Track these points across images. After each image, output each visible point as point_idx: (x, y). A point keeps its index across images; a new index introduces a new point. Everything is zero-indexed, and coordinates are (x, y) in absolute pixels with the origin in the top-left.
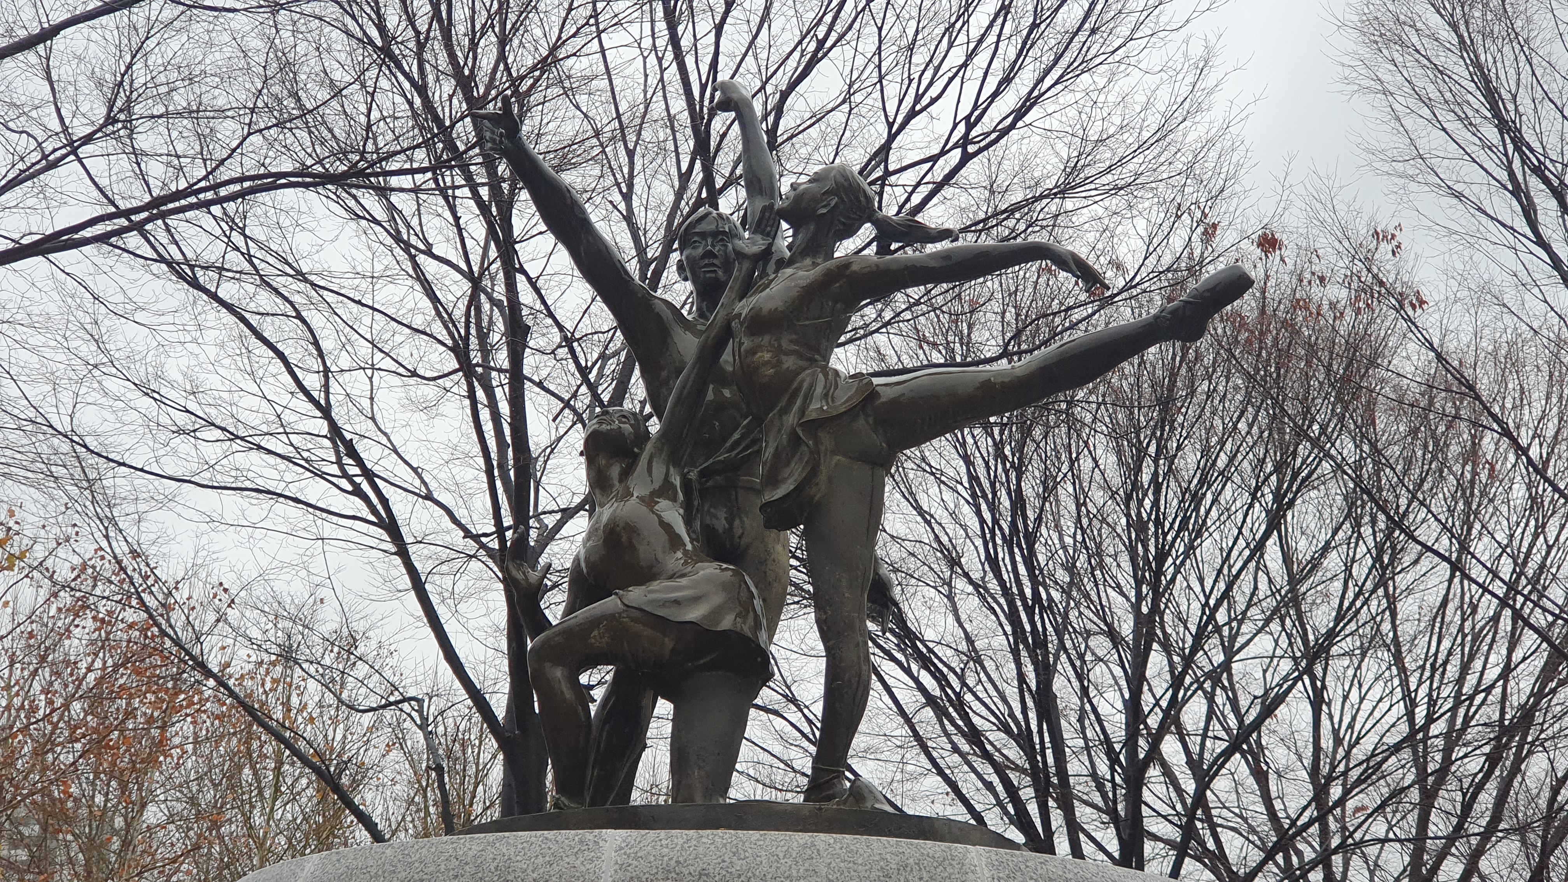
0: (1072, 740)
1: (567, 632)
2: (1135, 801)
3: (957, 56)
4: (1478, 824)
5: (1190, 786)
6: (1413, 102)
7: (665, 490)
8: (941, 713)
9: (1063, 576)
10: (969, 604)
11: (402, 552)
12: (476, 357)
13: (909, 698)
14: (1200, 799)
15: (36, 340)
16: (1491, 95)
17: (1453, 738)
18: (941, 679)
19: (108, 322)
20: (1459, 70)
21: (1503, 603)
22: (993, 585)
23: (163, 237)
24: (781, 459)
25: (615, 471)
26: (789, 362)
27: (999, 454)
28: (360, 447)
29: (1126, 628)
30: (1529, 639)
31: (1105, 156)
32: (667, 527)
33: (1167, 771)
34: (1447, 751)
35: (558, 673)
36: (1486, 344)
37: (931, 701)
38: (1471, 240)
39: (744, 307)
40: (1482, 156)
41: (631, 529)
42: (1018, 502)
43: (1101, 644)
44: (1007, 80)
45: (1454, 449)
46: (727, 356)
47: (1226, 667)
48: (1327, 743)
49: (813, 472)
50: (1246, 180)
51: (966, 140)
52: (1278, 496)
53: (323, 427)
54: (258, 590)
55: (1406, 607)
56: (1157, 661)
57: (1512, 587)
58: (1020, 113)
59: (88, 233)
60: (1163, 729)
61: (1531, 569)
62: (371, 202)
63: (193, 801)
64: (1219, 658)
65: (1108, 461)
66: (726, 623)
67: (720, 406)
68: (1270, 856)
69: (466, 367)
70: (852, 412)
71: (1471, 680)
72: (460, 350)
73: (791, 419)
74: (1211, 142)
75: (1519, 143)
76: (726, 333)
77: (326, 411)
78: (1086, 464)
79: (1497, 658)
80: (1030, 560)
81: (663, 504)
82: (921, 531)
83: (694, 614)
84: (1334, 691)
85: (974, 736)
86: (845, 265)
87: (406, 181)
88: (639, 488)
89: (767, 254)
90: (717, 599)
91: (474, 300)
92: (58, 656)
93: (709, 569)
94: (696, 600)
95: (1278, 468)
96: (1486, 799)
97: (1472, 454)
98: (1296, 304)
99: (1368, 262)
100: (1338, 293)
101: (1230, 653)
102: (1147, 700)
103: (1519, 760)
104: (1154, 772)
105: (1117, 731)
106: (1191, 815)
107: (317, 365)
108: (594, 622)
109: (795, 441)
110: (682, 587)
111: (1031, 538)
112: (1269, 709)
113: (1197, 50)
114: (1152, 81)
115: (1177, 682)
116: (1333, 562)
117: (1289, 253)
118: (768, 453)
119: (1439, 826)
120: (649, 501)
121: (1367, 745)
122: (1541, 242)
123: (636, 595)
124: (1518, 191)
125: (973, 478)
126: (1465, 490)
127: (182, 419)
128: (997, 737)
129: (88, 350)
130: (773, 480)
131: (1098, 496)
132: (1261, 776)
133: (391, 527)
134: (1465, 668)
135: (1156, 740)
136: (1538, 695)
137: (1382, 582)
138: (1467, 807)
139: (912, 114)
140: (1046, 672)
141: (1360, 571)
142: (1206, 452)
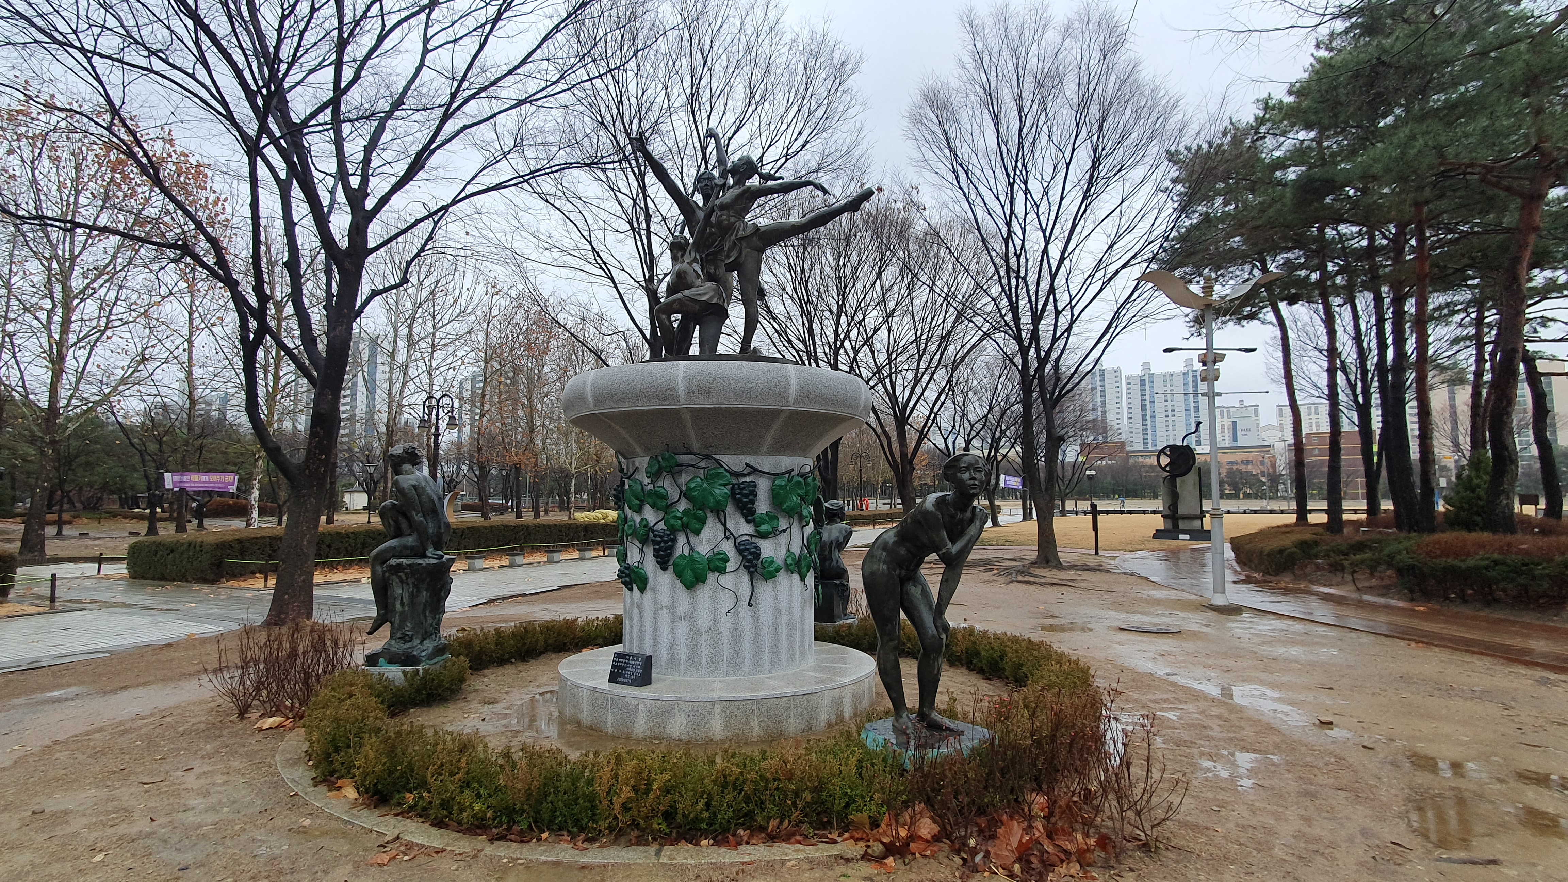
0: (818, 342)
1: (666, 304)
2: (836, 360)
3: (784, 126)
4: (933, 365)
5: (852, 355)
6: (924, 142)
7: (695, 260)
8: (780, 335)
9: (816, 293)
10: (788, 302)
11: (616, 287)
12: (635, 225)
13: (770, 331)
14: (855, 359)
15: (498, 219)
16: (947, 140)
17: (928, 340)
18: (780, 324)
19: (521, 214)
20: (939, 131)
21: (945, 299)
22: (795, 296)
23: (535, 185)
24: (731, 250)
25: (679, 255)
26: (732, 219)
27: (797, 256)
28: (601, 254)
29: (835, 309)
30: (951, 309)
31: (830, 159)
32: (695, 271)
33: (846, 351)
34: (926, 344)
35: (664, 317)
36: (943, 222)
37: (777, 331)
38: (939, 188)
39: (717, 202)
40: (943, 159)
41: (685, 272)
42: (803, 270)
43: (827, 314)
44: (800, 133)
45: (932, 254)
46: (713, 218)
47: (864, 320)
48: (892, 342)
49: (740, 253)
50: (872, 168)
51: (787, 155)
52: (880, 268)
53: (590, 248)
54: (573, 299)
55: (916, 302)
56: (843, 318)
57: (947, 295)
58: (803, 146)
59: (511, 183)
60: (845, 339)
61: (953, 289)
62: (600, 174)
63: (558, 365)
64: (861, 317)
65: (830, 258)
66: (715, 301)
67: (711, 234)
68: (874, 375)
69: (633, 229)
70: (752, 235)
71: (934, 323)
72: (630, 223)
73: (733, 237)
74: (862, 156)
75: (956, 156)
76: (713, 210)
77: (590, 243)
78: (823, 259)
79: (942, 316)
80: (806, 288)
81: (695, 265)
82: (773, 279)
83: (705, 298)
84: (894, 327)
85: (790, 342)
86: (749, 188)
87: (611, 166)
88: (687, 259)
89: (725, 184)
90: (711, 294)
91: (634, 206)
92: (514, 321)
93: (709, 284)
94: (705, 294)
95: (880, 260)
96: (937, 357)
97: (937, 256)
98: (887, 209)
99: (909, 195)
100: (900, 205)
101: (865, 316)
102: (840, 330)
103: (946, 346)
104: (842, 351)
105: (832, 341)
106: (852, 363)
107: (586, 228)
108: (674, 301)
109: (735, 244)
110: (701, 290)
111: (807, 282)
112: (876, 331)
113: (858, 125)
114: (845, 135)
115: (849, 325)
116: (896, 288)
117: (886, 193)
118: (726, 248)
119: (923, 365)
120: (690, 264)
121: (903, 342)
122: (961, 188)
123: (687, 292)
124: (954, 171)
125: (789, 264)
126: (935, 266)
127: (546, 245)
128: (796, 342)
129: (515, 222)
130: (728, 257)
131: (827, 269)
132: (872, 352)
133: (612, 279)
134: (932, 319)
135: (842, 342)
136: (953, 327)
137: (909, 294)
138: (931, 360)
139: (770, 146)
140: (811, 322)
141: (902, 291)
142: (859, 255)
